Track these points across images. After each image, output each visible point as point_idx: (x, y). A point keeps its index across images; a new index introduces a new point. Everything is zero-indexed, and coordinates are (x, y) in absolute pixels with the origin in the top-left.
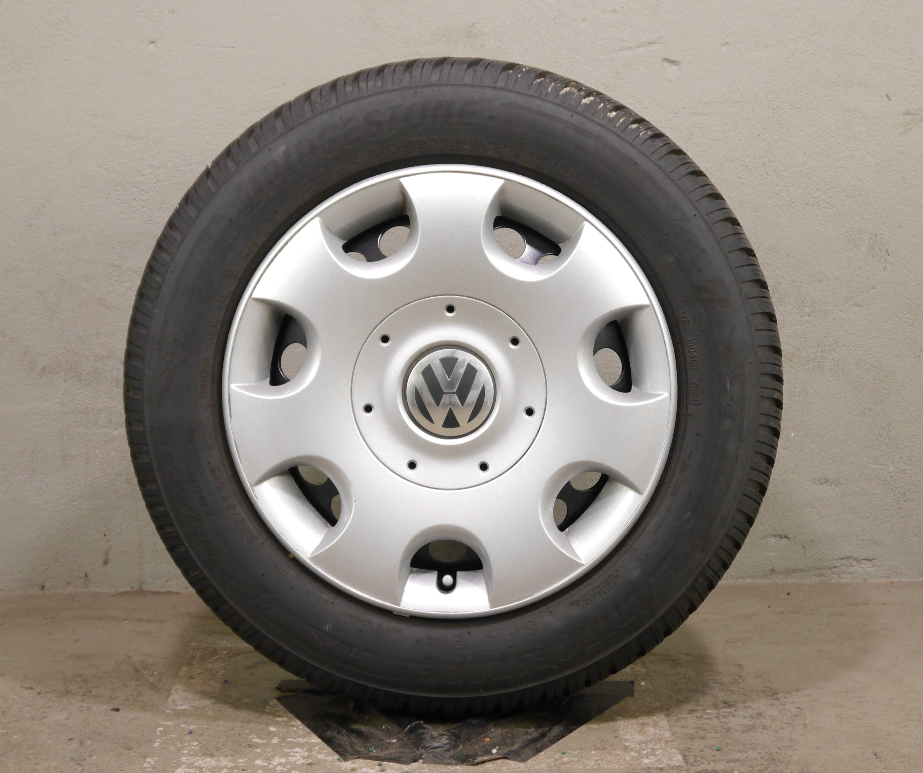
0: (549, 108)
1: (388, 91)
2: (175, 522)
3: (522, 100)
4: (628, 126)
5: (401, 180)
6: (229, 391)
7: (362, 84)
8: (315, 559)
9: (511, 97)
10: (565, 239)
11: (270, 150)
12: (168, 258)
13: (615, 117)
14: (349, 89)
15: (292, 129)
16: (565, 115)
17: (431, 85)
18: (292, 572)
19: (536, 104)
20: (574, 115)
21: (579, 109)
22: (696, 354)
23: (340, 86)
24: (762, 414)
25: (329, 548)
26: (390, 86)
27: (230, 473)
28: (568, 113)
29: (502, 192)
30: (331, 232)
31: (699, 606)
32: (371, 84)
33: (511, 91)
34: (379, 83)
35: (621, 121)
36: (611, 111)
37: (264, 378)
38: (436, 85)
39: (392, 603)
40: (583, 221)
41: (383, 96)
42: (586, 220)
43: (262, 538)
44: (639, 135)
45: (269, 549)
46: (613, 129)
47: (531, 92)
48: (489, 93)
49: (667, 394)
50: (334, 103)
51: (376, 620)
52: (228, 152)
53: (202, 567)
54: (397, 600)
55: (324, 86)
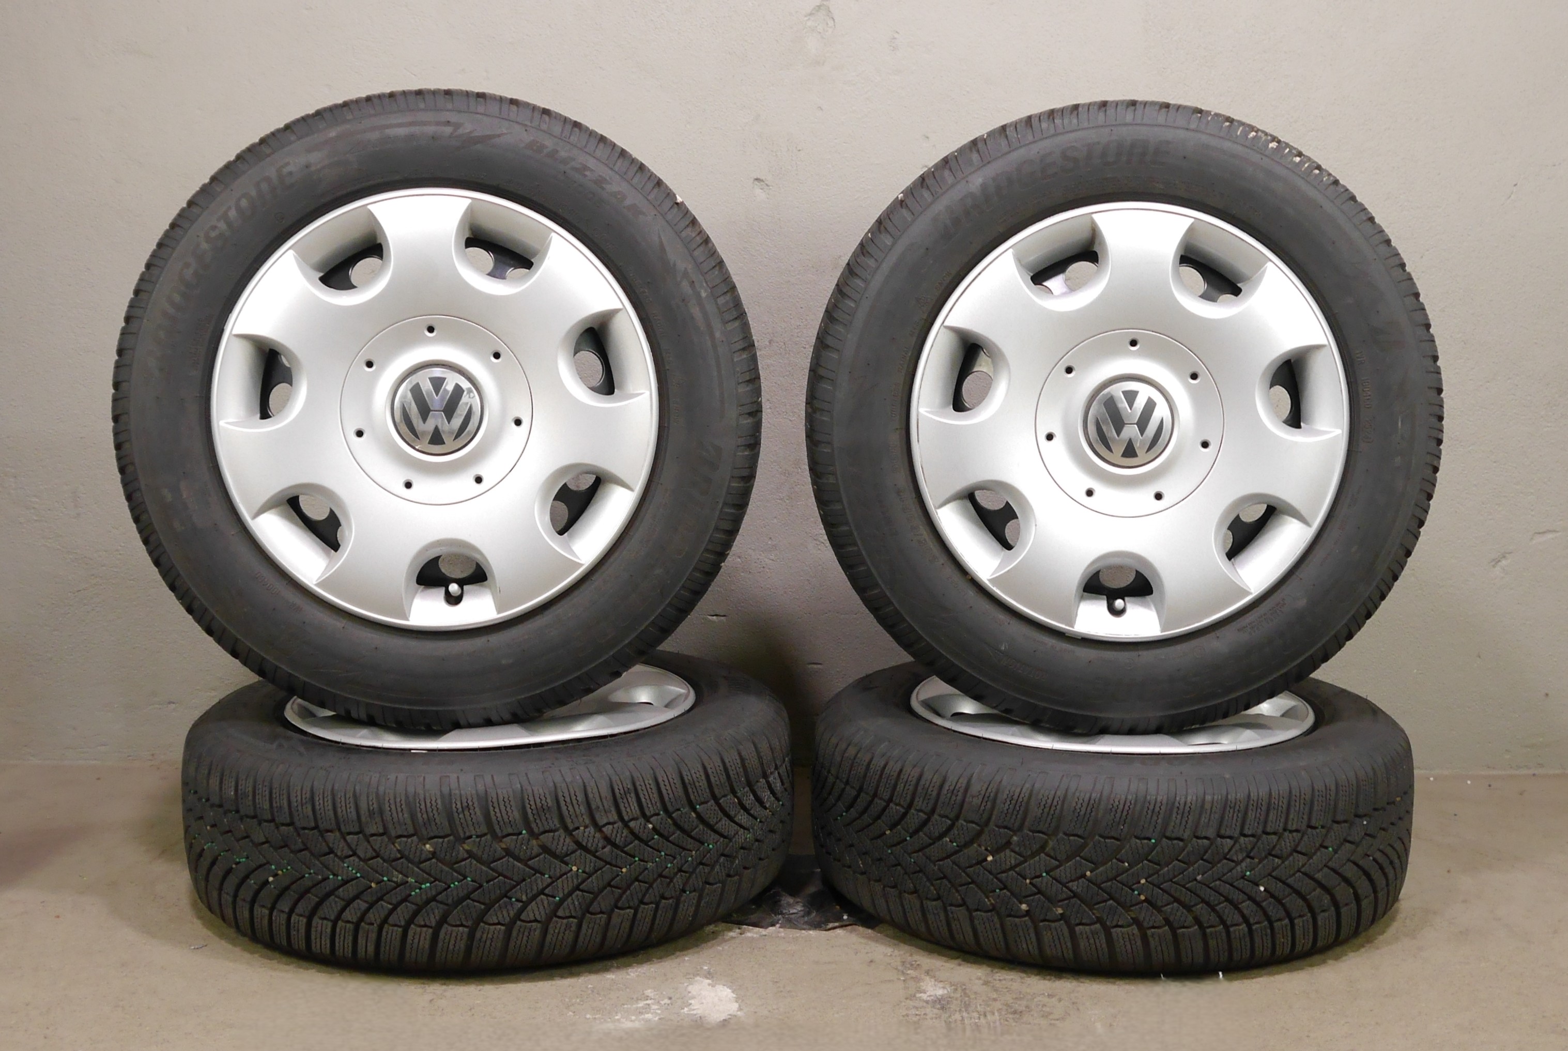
0: (1238, 149)
1: (1083, 129)
2: (859, 542)
3: (1214, 142)
4: (1312, 171)
5: (1094, 216)
6: (918, 416)
7: (1058, 121)
8: (993, 581)
9: (1204, 138)
10: (1244, 279)
11: (967, 182)
12: (862, 285)
13: (1300, 161)
14: (1044, 125)
15: (989, 163)
16: (1255, 157)
17: (1126, 125)
18: (971, 593)
19: (1227, 145)
20: (1264, 158)
21: (1267, 153)
22: (1369, 393)
23: (1035, 122)
24: (1428, 453)
25: (1008, 571)
26: (1086, 125)
27: (914, 496)
28: (1259, 156)
29: (1191, 230)
30: (1021, 265)
31: (1356, 634)
32: (1066, 121)
33: (1203, 132)
34: (1075, 121)
35: (1306, 165)
36: (1296, 156)
37: (947, 405)
38: (1131, 124)
39: (1066, 625)
40: (1266, 263)
41: (1079, 133)
42: (1271, 260)
43: (942, 559)
44: (1322, 180)
45: (949, 570)
46: (1300, 173)
47: (1222, 134)
48: (1182, 134)
49: (1339, 432)
50: (1030, 138)
51: (1050, 641)
52: (922, 180)
53: (883, 586)
54: (1071, 622)
55: (1021, 120)
